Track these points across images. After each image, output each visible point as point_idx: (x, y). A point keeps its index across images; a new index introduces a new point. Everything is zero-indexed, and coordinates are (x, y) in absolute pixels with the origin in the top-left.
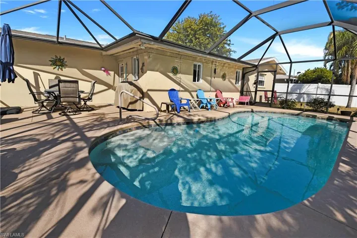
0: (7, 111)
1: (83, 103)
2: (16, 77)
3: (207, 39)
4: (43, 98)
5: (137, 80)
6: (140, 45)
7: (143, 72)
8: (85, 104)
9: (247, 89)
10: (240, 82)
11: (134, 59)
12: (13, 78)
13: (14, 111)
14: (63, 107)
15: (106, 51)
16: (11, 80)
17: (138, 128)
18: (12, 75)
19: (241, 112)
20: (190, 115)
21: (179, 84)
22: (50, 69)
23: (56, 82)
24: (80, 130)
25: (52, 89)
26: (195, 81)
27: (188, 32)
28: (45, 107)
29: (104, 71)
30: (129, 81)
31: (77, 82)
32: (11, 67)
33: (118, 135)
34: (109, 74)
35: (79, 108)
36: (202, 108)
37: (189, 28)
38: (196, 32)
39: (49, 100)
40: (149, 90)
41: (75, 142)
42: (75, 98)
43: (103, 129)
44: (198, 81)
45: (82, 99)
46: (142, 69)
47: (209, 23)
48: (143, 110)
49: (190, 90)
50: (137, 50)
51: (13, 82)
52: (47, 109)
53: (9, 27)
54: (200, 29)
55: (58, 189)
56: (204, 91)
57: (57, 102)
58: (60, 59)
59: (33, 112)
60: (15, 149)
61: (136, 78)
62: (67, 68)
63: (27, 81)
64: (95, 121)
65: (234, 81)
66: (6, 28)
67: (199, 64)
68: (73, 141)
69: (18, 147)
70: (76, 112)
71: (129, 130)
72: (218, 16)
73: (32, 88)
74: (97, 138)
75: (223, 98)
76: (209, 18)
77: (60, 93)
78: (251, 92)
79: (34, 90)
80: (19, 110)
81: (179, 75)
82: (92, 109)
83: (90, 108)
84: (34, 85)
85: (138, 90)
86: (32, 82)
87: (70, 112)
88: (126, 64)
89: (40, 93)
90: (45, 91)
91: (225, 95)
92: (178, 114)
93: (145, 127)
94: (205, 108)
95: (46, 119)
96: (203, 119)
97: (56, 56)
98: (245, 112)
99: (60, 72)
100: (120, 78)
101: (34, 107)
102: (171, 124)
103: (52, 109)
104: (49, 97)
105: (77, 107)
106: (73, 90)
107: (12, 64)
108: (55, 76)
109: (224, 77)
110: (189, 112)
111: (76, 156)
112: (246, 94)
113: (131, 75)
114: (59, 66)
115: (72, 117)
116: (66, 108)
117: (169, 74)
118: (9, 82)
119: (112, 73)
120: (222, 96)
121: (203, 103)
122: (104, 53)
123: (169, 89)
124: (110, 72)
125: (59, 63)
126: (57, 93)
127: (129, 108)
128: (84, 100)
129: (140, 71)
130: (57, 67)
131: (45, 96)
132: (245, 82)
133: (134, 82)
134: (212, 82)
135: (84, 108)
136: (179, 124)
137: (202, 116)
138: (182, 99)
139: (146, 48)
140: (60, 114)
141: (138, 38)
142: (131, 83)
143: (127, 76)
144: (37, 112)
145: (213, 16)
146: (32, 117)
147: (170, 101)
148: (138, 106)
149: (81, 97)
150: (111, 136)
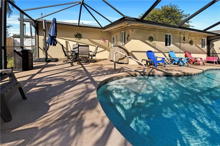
0: (51, 60)
1: (90, 57)
2: (57, 43)
3: (169, 20)
4: (69, 54)
5: (123, 45)
6: (127, 24)
7: (128, 40)
8: (92, 58)
9: (213, 51)
10: (206, 47)
11: (122, 33)
12: (55, 44)
13: (54, 60)
14: (79, 59)
15: (104, 29)
16: (54, 45)
17: (127, 76)
18: (55, 42)
19: (213, 69)
20: (167, 70)
21: (155, 48)
22: (74, 39)
23: (77, 46)
24: (89, 75)
25: (74, 50)
26: (167, 46)
27: (154, 16)
28: (70, 59)
29: (103, 40)
30: (118, 45)
31: (88, 46)
32: (55, 39)
33: (114, 80)
34: (106, 42)
35: (88, 60)
36: (175, 64)
37: (155, 14)
38: (160, 16)
39: (72, 55)
40: (132, 51)
41: (87, 84)
42: (87, 55)
43: (103, 76)
44: (169, 45)
45: (90, 55)
46: (127, 38)
47: (169, 10)
48: (128, 64)
49: (164, 52)
50: (125, 27)
51: (55, 46)
52: (71, 60)
53: (56, 19)
54: (163, 14)
55: (76, 128)
56: (176, 53)
57: (76, 57)
58: (79, 34)
59: (64, 62)
60: (51, 85)
61: (123, 44)
62: (83, 39)
63: (62, 45)
64: (98, 69)
65: (200, 46)
66: (54, 20)
67: (170, 34)
68: (86, 83)
69: (53, 83)
70: (86, 63)
71: (121, 77)
72: (177, 6)
73: (64, 49)
74: (101, 82)
75: (192, 58)
76: (169, 7)
77: (78, 52)
78: (217, 54)
79: (65, 50)
80: (57, 60)
81: (154, 42)
82: (95, 61)
83: (94, 60)
84: (66, 47)
85: (125, 51)
86: (65, 46)
87: (83, 62)
88: (117, 36)
89: (68, 52)
90: (71, 51)
91: (194, 56)
92: (157, 68)
93: (132, 76)
94: (177, 65)
95: (70, 66)
96: (180, 73)
97: (77, 33)
98: (217, 69)
99: (79, 41)
100: (112, 44)
101: (64, 59)
102: (153, 76)
103: (73, 60)
104: (72, 54)
105: (87, 60)
106: (86, 50)
107: (56, 37)
108: (76, 43)
109: (191, 43)
110: (165, 67)
111: (88, 96)
112: (213, 55)
113: (119, 42)
114: (79, 38)
115: (84, 65)
116: (81, 60)
117: (147, 41)
118: (53, 46)
119: (107, 41)
120: (191, 56)
121: (175, 61)
122: (103, 30)
123: (147, 51)
124: (106, 41)
125: (79, 36)
126: (77, 52)
127: (119, 62)
128: (91, 56)
129: (126, 40)
130: (78, 38)
131: (71, 53)
132: (211, 46)
133: (122, 46)
134: (181, 46)
135: (91, 60)
136: (159, 76)
137: (179, 71)
138: (157, 57)
139: (131, 26)
140: (78, 63)
141: (126, 20)
142: (120, 47)
143: (116, 43)
144: (66, 62)
145: (172, 6)
146: (63, 64)
147: (148, 59)
148: (125, 61)
149: (90, 54)
150: (109, 81)
